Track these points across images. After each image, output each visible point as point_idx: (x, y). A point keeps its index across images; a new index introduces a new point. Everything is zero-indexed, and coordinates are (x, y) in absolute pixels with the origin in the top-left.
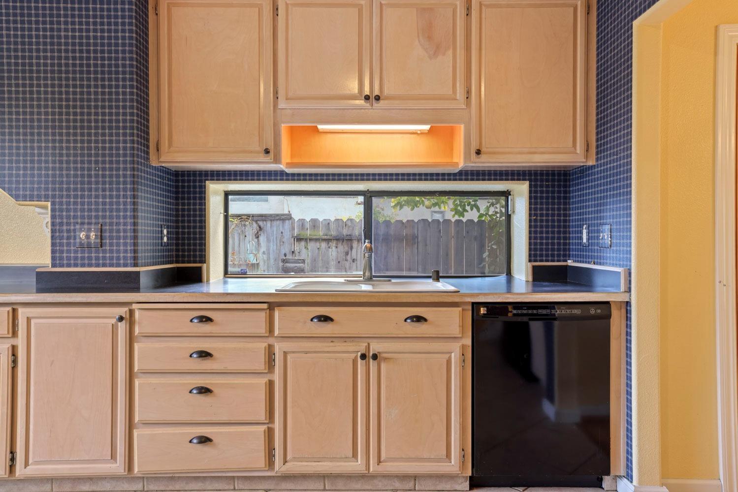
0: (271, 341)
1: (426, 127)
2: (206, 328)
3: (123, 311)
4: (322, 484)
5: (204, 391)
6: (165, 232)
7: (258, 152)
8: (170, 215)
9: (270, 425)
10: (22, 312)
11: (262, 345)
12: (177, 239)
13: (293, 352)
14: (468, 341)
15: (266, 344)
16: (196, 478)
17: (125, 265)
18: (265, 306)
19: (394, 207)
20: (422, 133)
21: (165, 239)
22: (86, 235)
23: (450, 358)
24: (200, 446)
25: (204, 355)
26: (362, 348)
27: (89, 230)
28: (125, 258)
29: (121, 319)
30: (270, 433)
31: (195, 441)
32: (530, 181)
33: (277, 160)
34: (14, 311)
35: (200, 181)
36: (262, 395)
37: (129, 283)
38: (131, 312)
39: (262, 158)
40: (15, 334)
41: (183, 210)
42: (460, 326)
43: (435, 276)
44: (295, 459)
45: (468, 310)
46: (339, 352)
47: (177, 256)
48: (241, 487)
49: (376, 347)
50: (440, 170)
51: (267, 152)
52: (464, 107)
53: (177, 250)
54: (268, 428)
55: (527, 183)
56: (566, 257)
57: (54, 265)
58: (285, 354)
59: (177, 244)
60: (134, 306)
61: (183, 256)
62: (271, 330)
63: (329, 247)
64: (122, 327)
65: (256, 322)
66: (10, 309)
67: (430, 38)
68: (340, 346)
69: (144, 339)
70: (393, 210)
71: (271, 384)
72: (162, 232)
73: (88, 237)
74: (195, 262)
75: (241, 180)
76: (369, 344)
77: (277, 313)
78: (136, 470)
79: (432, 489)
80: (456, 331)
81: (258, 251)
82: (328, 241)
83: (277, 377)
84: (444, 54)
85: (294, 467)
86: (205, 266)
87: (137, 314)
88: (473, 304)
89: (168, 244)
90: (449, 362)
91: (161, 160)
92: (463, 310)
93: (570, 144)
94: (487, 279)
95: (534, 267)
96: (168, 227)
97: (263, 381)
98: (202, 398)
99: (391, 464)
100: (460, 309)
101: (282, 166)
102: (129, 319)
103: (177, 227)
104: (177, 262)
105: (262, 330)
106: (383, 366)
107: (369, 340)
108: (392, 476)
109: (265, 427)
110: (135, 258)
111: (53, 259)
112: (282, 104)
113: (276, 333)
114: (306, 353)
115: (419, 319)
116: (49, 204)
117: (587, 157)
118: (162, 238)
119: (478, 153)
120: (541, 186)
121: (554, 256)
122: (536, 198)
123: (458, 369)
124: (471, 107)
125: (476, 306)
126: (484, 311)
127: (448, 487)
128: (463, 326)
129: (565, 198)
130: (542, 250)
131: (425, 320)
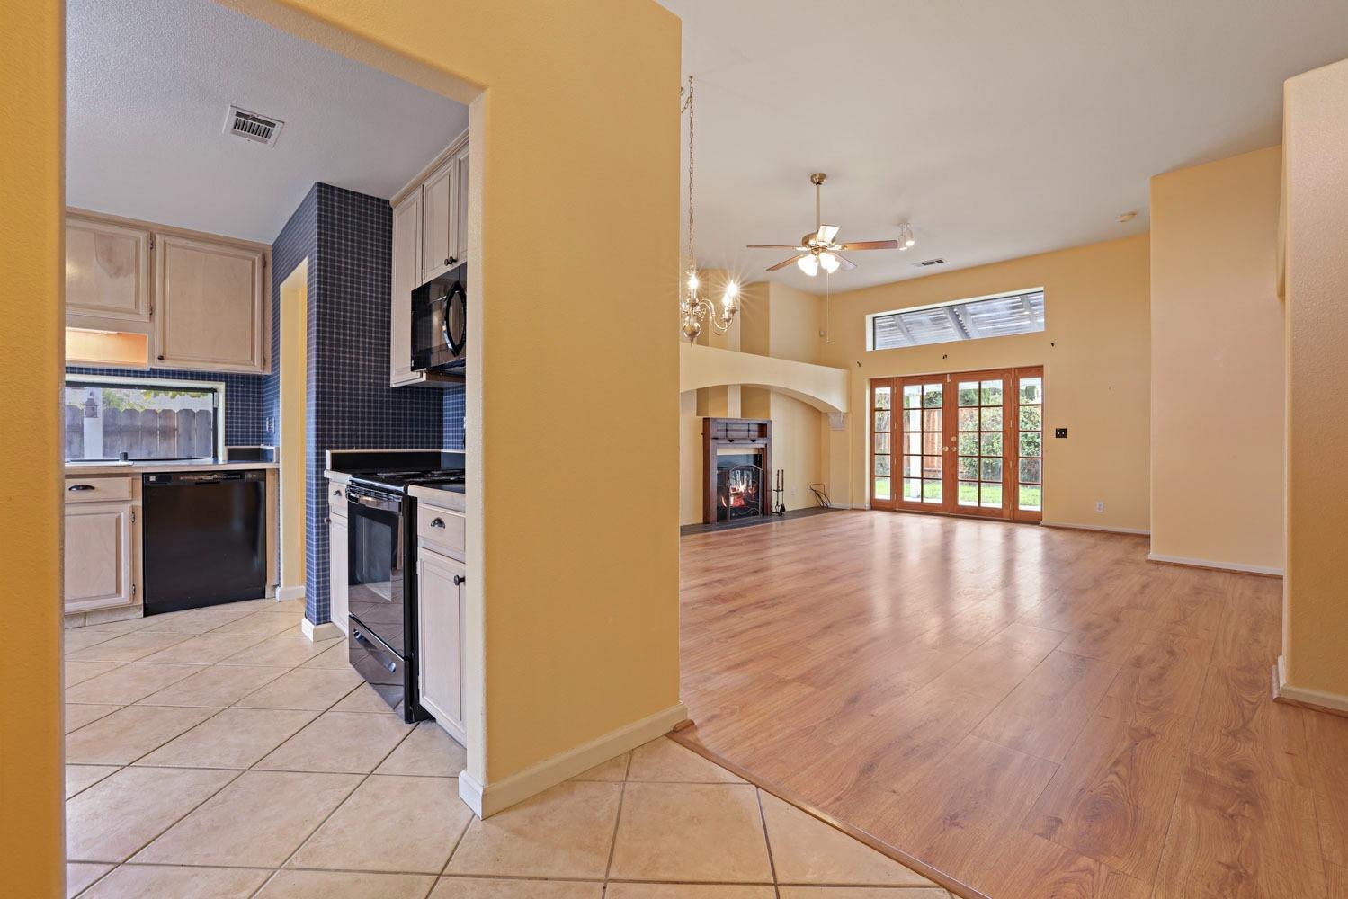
14: (139, 503)
23: (120, 517)
32: (226, 382)
42: (129, 492)
45: (138, 479)
52: (147, 320)
55: (224, 383)
56: (259, 442)
67: (110, 260)
79: (104, 622)
80: (126, 494)
84: (125, 276)
88: (143, 474)
90: (118, 521)
92: (133, 479)
93: (249, 359)
95: (229, 450)
100: (130, 478)
115: (86, 487)
117: (263, 369)
119: (161, 358)
120: (237, 387)
121: (248, 441)
122: (232, 396)
123: (128, 524)
124: (154, 321)
125: (146, 476)
126: (152, 479)
127: (121, 618)
128: (133, 492)
129: (259, 397)
130: (237, 436)
131: (92, 488)
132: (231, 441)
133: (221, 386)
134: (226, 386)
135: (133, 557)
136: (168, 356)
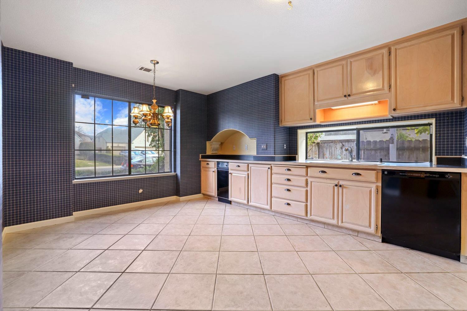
0: (307, 178)
1: (376, 102)
2: (289, 172)
3: (269, 166)
4: (324, 226)
5: (289, 190)
6: (285, 145)
7: (308, 119)
8: (287, 141)
9: (307, 204)
10: (250, 165)
11: (304, 179)
12: (290, 148)
13: (314, 182)
14: (380, 184)
15: (305, 179)
16: (288, 215)
17: (272, 155)
18: (305, 167)
19: (417, 133)
20: (375, 104)
21: (285, 148)
22: (263, 146)
23: (371, 190)
24: (287, 205)
25: (289, 180)
26: (336, 182)
27: (264, 145)
28: (272, 152)
29: (269, 168)
30: (306, 206)
31: (286, 204)
32: (436, 118)
33: (315, 121)
34: (248, 165)
35: (296, 130)
36: (304, 194)
37: (272, 159)
38: (271, 167)
39: (310, 121)
40: (248, 170)
41: (291, 139)
42: (375, 178)
43: (380, 160)
44: (314, 215)
45: (380, 172)
46: (329, 183)
47: (290, 153)
48: (300, 221)
49: (341, 183)
50: (382, 118)
51: (311, 119)
52: (388, 92)
53: (290, 151)
54: (306, 204)
56: (461, 153)
57: (257, 154)
58: (311, 182)
59: (290, 149)
60: (272, 165)
61: (291, 153)
62: (307, 174)
63: (376, 153)
64: (269, 170)
65: (303, 171)
66: (247, 164)
67: (371, 69)
68: (329, 181)
69: (274, 174)
70: (416, 135)
71: (307, 191)
72: (284, 145)
73: (264, 147)
74: (294, 155)
75: (308, 128)
76: (339, 182)
77: (309, 169)
78: (272, 209)
79: (365, 238)
80: (374, 180)
81: (342, 154)
82: (376, 150)
83: (309, 189)
84: (378, 73)
85: (313, 217)
86: (297, 156)
87: (273, 167)
88: (382, 170)
89: (286, 149)
90: (370, 191)
91: (283, 124)
92: (377, 172)
93: (451, 99)
94: (418, 163)
95: (437, 158)
96: (286, 144)
97: (305, 189)
98: (288, 192)
99: (346, 224)
100: (376, 172)
101: (317, 123)
102: (271, 168)
103: (290, 144)
104: (290, 155)
105: (304, 174)
106: (344, 190)
107: (339, 180)
108: (349, 229)
109: (305, 204)
110: (275, 153)
111: (257, 153)
112: (316, 103)
113: (309, 175)
114: (318, 182)
115: (358, 174)
116: (256, 139)
117: (462, 105)
118: (284, 147)
119: (394, 110)
120: (444, 120)
121: (452, 153)
122: (440, 126)
123: (375, 194)
124: (391, 92)
125: (383, 171)
126: (386, 173)
127: (372, 239)
128: (377, 178)
129: (460, 124)
130: (444, 150)
131: (360, 175)
132: (440, 153)
133: (433, 121)
134: (436, 120)
135: (377, 211)
136: (398, 108)
